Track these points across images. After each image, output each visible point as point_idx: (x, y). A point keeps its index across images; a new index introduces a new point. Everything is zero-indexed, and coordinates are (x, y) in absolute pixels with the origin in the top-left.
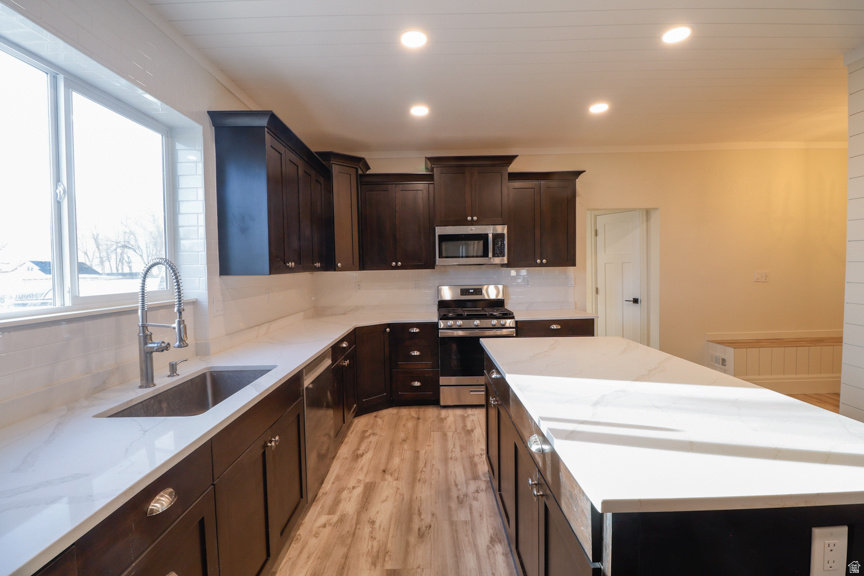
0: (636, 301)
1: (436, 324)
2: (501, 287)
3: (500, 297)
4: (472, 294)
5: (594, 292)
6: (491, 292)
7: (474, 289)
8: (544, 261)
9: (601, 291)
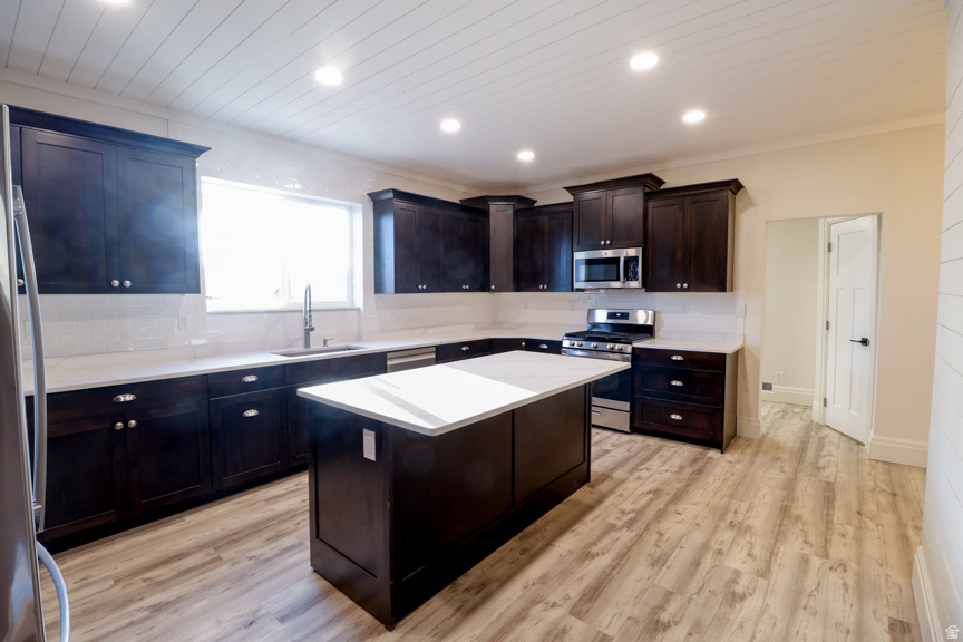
0: (865, 342)
1: (561, 343)
2: (650, 313)
3: (649, 323)
4: (619, 318)
5: (825, 327)
6: (641, 318)
7: (622, 314)
8: (685, 285)
9: (832, 326)
